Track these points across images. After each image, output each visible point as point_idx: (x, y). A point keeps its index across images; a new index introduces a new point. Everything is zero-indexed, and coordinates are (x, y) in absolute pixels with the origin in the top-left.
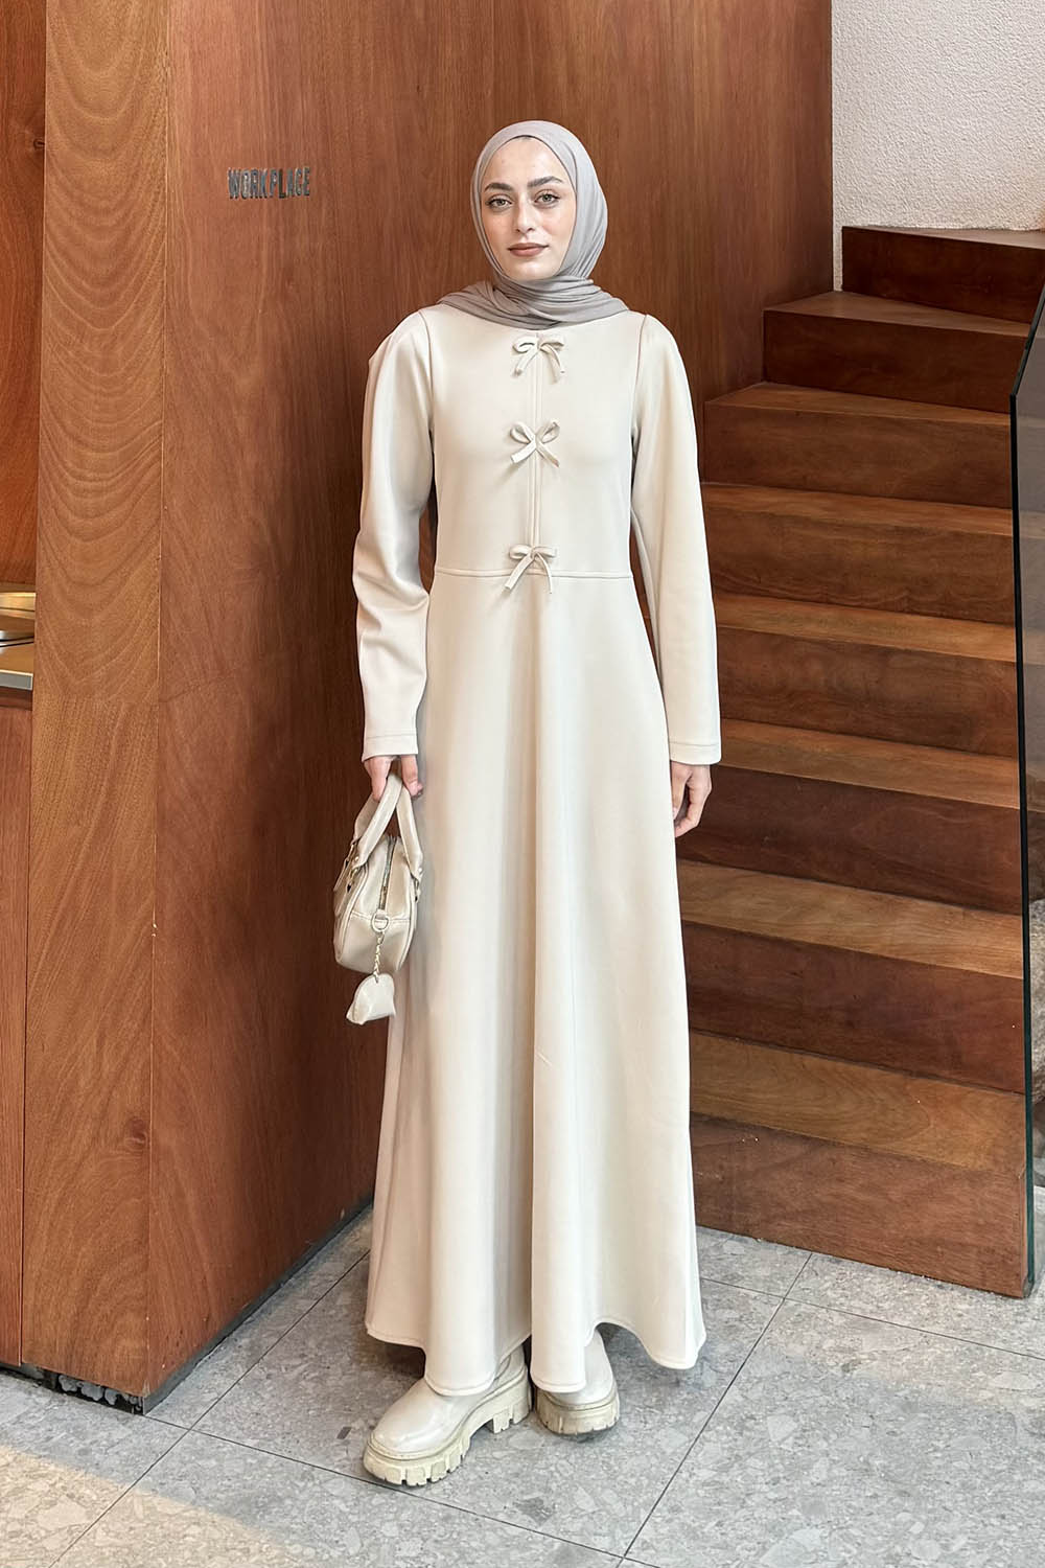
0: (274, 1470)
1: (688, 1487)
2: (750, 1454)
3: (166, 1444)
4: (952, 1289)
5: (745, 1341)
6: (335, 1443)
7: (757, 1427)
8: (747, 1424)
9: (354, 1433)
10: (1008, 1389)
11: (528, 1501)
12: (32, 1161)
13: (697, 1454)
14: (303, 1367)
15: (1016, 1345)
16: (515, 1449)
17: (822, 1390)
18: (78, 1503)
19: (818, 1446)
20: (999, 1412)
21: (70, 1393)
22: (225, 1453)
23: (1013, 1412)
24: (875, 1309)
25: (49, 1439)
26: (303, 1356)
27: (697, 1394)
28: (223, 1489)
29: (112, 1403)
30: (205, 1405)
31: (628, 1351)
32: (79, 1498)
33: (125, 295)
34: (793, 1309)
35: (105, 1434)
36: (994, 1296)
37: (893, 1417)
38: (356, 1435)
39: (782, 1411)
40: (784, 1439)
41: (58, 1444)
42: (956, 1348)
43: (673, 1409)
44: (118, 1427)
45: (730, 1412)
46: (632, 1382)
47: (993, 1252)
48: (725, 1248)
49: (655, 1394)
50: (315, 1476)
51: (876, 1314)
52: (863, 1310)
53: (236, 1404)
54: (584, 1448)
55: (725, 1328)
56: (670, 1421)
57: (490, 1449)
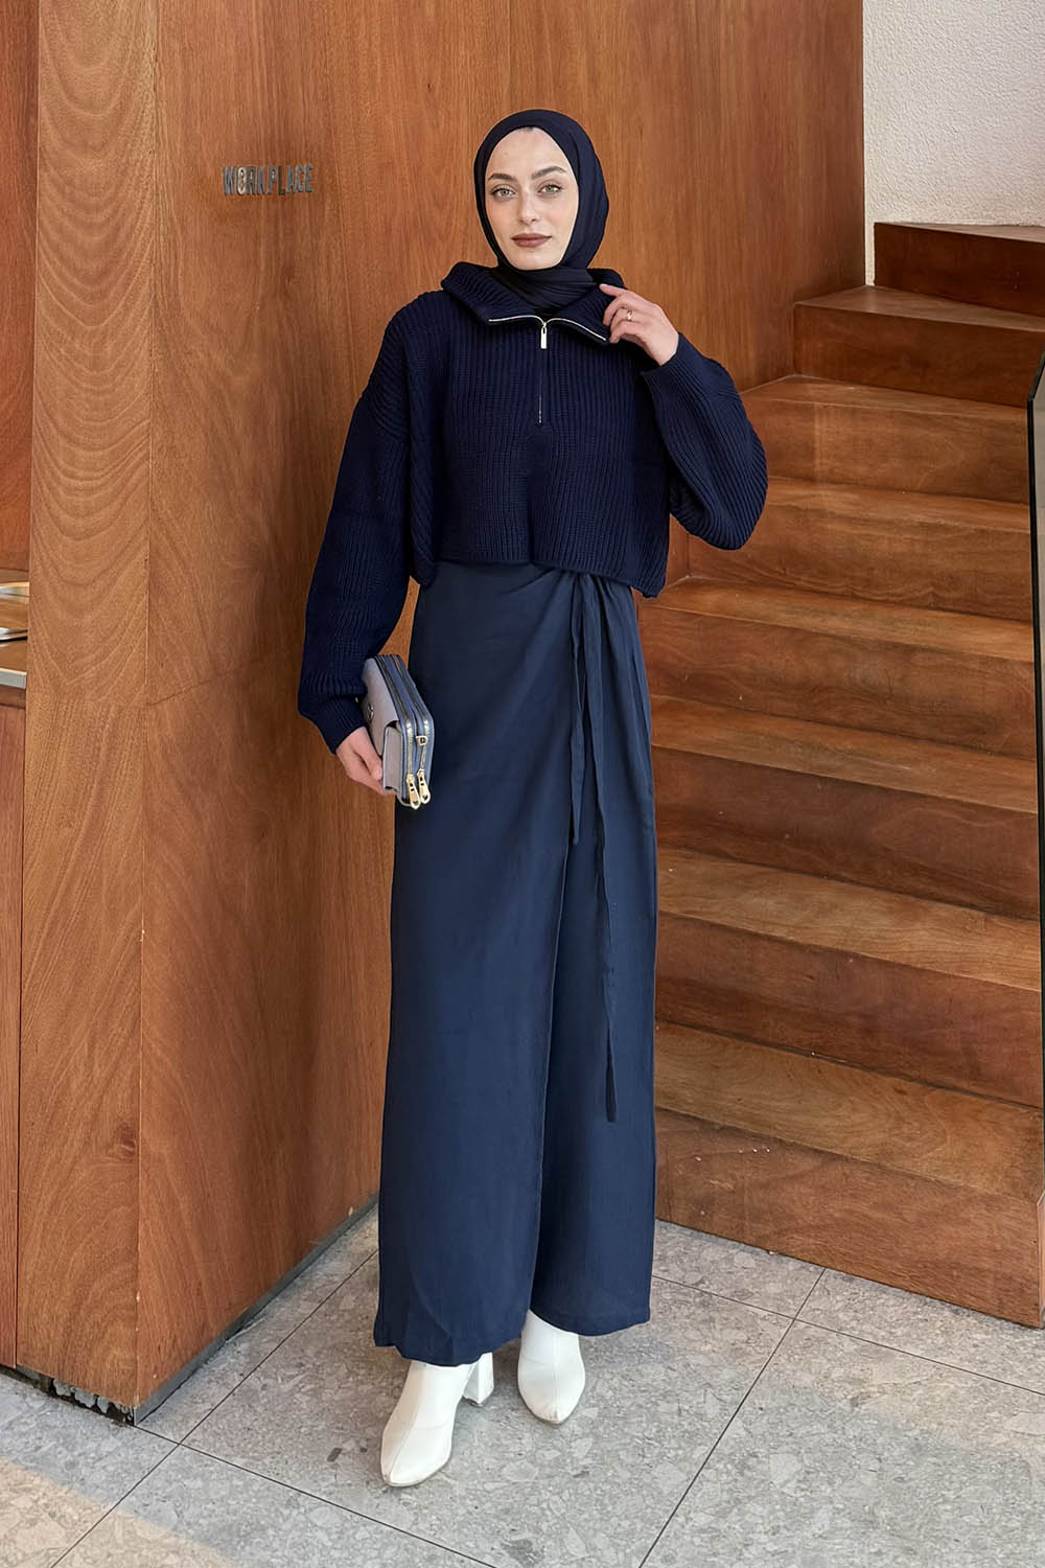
0: (260, 1494)
1: (684, 1534)
2: (750, 1498)
3: (155, 1460)
4: (968, 1316)
5: (751, 1367)
6: (324, 1467)
7: (759, 1467)
8: (750, 1463)
9: (344, 1454)
10: (1023, 1434)
11: (516, 1542)
12: (26, 1162)
13: (695, 1495)
14: (301, 1377)
15: (1033, 1383)
16: (508, 1481)
17: (828, 1427)
18: (59, 1523)
19: (821, 1491)
20: (1013, 1460)
21: (63, 1398)
22: (212, 1472)
23: (1029, 1461)
24: (887, 1336)
25: (38, 1448)
26: (302, 1365)
27: (699, 1427)
28: (205, 1513)
29: (104, 1410)
30: (197, 1416)
31: (630, 1373)
32: (61, 1516)
33: (115, 293)
34: (802, 1332)
35: (92, 1445)
36: (1011, 1325)
37: (903, 1461)
38: (347, 1457)
39: (786, 1448)
40: (787, 1482)
41: (48, 1454)
42: (970, 1383)
43: (673, 1441)
44: (108, 1437)
45: (732, 1447)
46: (632, 1409)
47: (1010, 1279)
48: (736, 1260)
49: (656, 1424)
50: (301, 1503)
51: (888, 1341)
52: (875, 1336)
53: (228, 1417)
54: (578, 1483)
55: (732, 1350)
56: (669, 1455)
57: (482, 1480)
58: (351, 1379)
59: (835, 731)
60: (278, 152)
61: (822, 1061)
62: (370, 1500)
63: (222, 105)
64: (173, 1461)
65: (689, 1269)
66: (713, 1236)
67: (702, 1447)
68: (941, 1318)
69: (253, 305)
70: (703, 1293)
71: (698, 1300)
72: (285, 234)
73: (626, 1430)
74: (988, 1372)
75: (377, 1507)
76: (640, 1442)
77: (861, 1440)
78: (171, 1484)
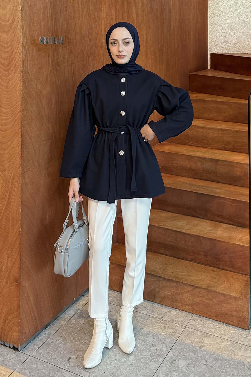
0: (50, 369)
2: (173, 371)
3: (24, 360)
4: (230, 326)
5: (174, 339)
6: (67, 362)
7: (176, 363)
8: (174, 362)
9: (72, 359)
10: (243, 356)
13: (160, 370)
14: (61, 340)
15: (246, 343)
16: (113, 366)
17: (194, 353)
19: (192, 369)
20: (240, 362)
21: (2, 344)
22: (38, 363)
23: (244, 362)
26: (61, 337)
27: (161, 353)
28: (37, 373)
29: (12, 348)
30: (35, 349)
31: (144, 340)
32: (1, 374)
34: (188, 330)
35: (9, 356)
36: (241, 329)
37: (212, 362)
39: (183, 359)
40: (183, 367)
42: (230, 343)
43: (154, 357)
44: (13, 354)
45: (169, 358)
46: (144, 349)
47: (240, 317)
48: (171, 312)
49: (150, 352)
50: (61, 371)
51: (209, 332)
52: (206, 331)
53: (43, 349)
54: (130, 367)
55: (170, 334)
56: (153, 360)
57: (106, 366)
58: (74, 340)
59: (198, 180)
60: (54, 33)
61: (194, 263)
62: (78, 370)
63: (39, 21)
64: (29, 360)
65: (159, 314)
66: (166, 306)
67: (162, 358)
68: (223, 327)
69: (48, 73)
70: (163, 320)
71: (161, 322)
72: (56, 54)
73: (143, 354)
74: (235, 340)
75: (80, 372)
76: (146, 357)
77: (202, 357)
78: (28, 366)
